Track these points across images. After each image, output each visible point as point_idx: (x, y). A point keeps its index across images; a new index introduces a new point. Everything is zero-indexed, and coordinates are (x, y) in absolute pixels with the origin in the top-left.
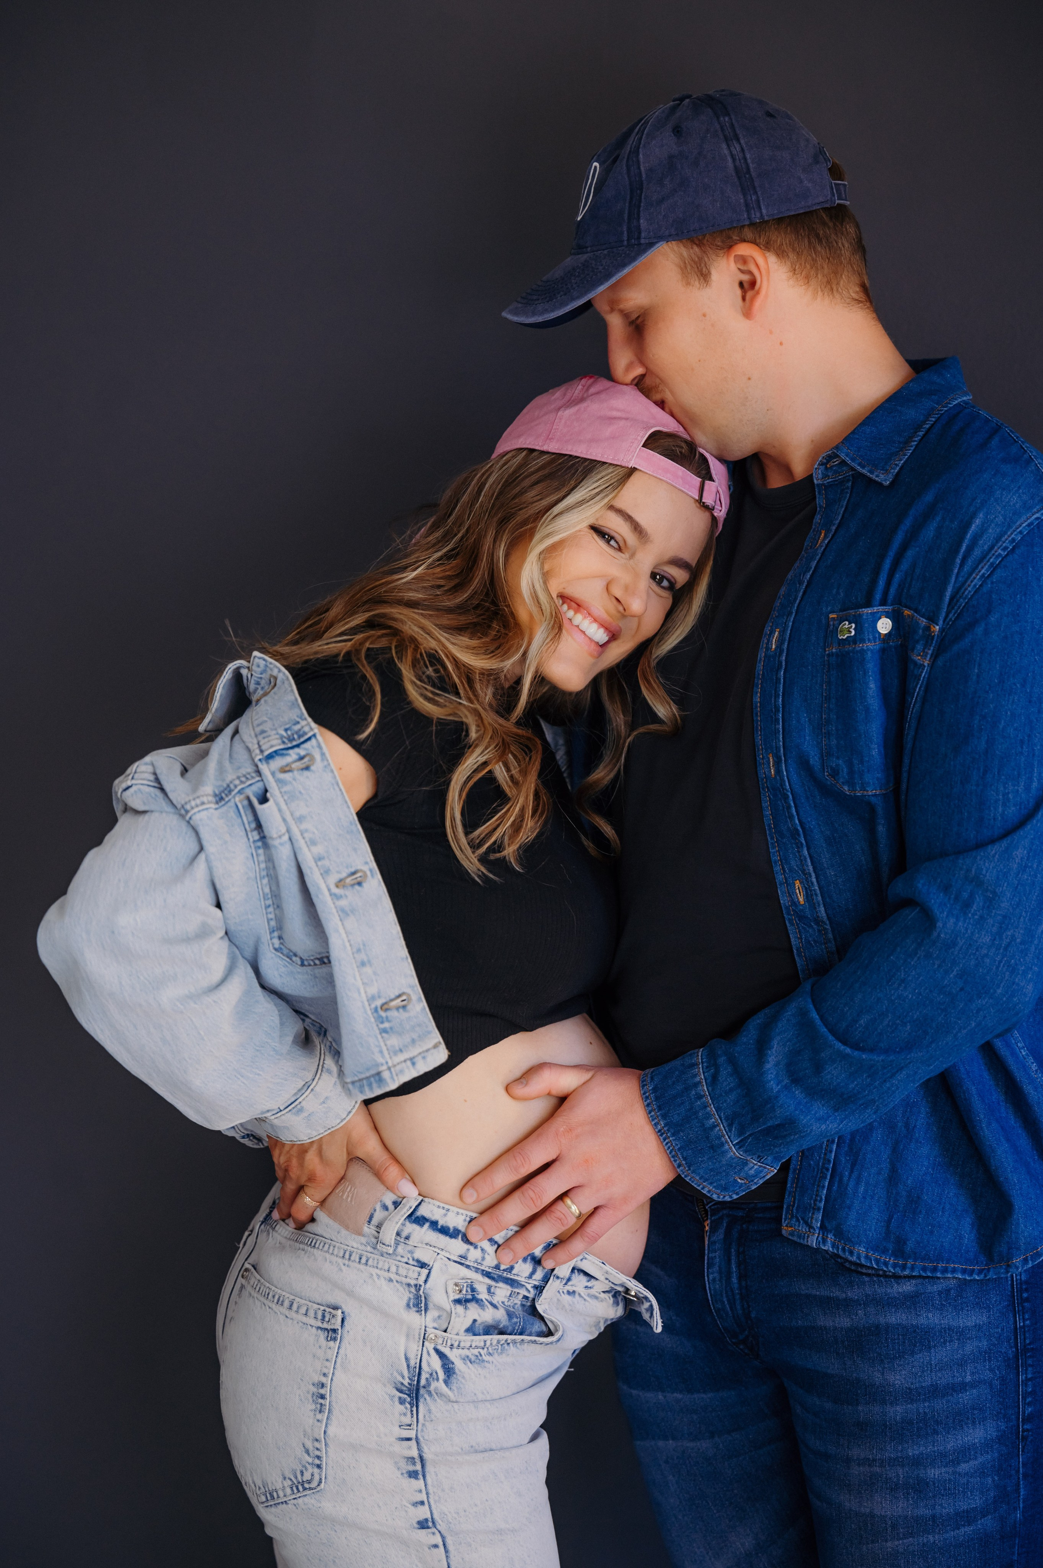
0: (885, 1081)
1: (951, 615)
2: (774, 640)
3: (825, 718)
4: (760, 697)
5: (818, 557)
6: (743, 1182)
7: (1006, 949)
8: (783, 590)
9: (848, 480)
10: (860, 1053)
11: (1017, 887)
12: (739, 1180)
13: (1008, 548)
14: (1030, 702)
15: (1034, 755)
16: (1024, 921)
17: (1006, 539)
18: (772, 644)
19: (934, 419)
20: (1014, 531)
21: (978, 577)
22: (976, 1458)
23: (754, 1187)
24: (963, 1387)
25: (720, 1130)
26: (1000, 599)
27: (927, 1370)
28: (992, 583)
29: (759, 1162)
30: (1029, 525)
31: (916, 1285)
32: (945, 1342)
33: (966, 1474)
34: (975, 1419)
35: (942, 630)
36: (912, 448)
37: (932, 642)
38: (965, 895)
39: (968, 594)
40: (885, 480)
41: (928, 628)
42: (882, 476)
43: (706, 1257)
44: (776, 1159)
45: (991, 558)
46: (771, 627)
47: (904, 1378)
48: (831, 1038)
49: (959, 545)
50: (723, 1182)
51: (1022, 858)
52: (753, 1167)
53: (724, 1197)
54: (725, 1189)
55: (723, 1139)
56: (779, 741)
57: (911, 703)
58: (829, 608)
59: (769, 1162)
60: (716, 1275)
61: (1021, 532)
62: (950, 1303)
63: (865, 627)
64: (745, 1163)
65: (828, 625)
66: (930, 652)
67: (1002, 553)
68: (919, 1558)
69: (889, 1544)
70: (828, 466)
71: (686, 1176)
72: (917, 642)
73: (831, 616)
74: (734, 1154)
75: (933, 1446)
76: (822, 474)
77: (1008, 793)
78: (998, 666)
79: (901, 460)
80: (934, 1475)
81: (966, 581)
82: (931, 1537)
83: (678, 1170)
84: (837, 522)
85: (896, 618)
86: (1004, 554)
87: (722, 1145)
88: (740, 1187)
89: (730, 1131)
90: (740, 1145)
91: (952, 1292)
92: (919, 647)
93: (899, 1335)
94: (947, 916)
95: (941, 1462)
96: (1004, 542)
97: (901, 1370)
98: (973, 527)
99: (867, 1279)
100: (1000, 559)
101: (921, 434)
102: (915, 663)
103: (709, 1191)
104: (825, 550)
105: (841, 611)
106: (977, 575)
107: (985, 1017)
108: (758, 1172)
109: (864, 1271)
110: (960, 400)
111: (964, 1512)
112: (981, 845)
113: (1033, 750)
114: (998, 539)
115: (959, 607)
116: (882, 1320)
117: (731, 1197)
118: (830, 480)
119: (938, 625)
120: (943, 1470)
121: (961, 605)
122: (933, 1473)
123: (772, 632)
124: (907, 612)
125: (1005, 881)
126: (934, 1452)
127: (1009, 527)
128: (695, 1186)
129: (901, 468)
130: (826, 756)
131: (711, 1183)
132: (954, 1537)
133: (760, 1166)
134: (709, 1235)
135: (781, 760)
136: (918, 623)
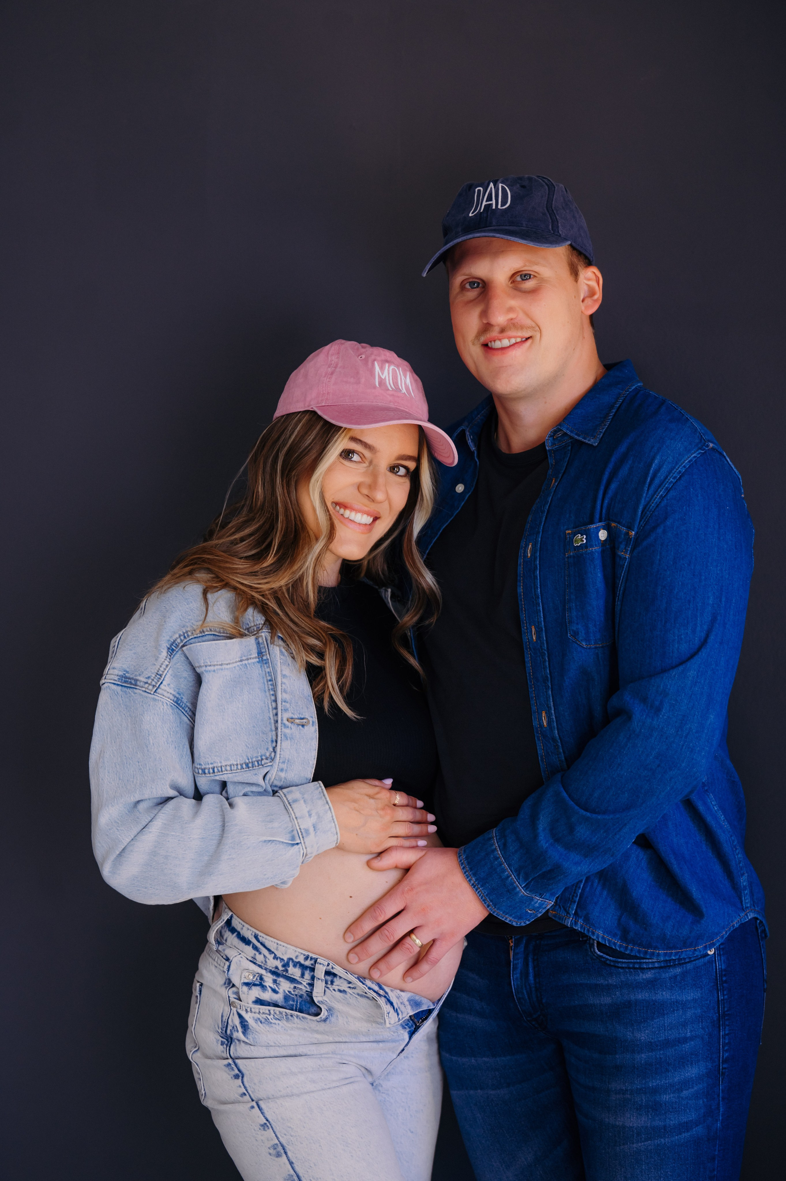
0: (615, 834)
1: (641, 523)
2: (529, 551)
3: (567, 599)
4: (523, 589)
5: (552, 494)
6: (532, 912)
7: (686, 737)
8: (530, 518)
9: (569, 445)
10: (596, 815)
11: (691, 696)
12: (529, 911)
13: (677, 477)
14: (694, 575)
15: (697, 609)
16: (697, 718)
17: (675, 472)
18: (528, 554)
19: (621, 401)
20: (680, 466)
21: (658, 497)
22: (693, 1087)
23: (539, 915)
24: (685, 1040)
25: (512, 878)
26: (673, 510)
27: (662, 1029)
28: (667, 500)
29: (541, 898)
30: (689, 462)
31: (655, 974)
32: (674, 1011)
33: (687, 1098)
34: (692, 1061)
35: (636, 534)
36: (609, 421)
37: (630, 543)
38: (657, 703)
39: (652, 508)
40: (595, 443)
41: (627, 534)
42: (592, 440)
43: (512, 964)
44: (553, 894)
45: (666, 484)
46: (525, 542)
47: (647, 1036)
48: (577, 808)
49: (646, 479)
50: (519, 914)
51: (693, 677)
52: (537, 901)
53: (521, 923)
54: (520, 918)
55: (515, 885)
56: (541, 618)
57: (619, 584)
58: (565, 527)
59: (547, 897)
60: (518, 975)
61: (684, 467)
62: (677, 985)
63: (592, 536)
64: (532, 899)
65: (566, 538)
66: (629, 549)
67: (673, 481)
68: (654, 1154)
69: (635, 1145)
70: (555, 437)
71: (493, 912)
72: (621, 543)
73: (567, 532)
74: (523, 893)
75: (666, 1079)
76: (551, 442)
77: (681, 635)
78: (672, 553)
79: (603, 429)
81: (650, 501)
82: (662, 1140)
83: (488, 909)
84: (562, 471)
85: (608, 528)
87: (515, 888)
88: (530, 916)
89: (519, 878)
90: (526, 888)
91: (678, 977)
92: (622, 546)
93: (643, 1007)
94: (646, 718)
95: (671, 1090)
96: (674, 474)
97: (645, 1030)
98: (654, 465)
99: (622, 971)
100: (672, 484)
101: (614, 411)
102: (620, 557)
103: (510, 921)
104: (556, 489)
105: (574, 528)
108: (541, 905)
109: (620, 965)
110: (636, 385)
111: (684, 1123)
112: (664, 671)
113: (697, 606)
114: (670, 472)
115: (647, 517)
116: (632, 997)
117: (525, 923)
118: (557, 447)
119: (633, 531)
120: (672, 1095)
121: (648, 516)
122: (665, 1098)
123: (527, 546)
124: (613, 524)
125: (683, 693)
126: (666, 1083)
127: (677, 463)
128: (501, 918)
129: (604, 434)
130: (569, 623)
131: (511, 915)
132: (678, 1140)
133: (542, 901)
134: (513, 950)
135: (542, 630)
136: (621, 530)
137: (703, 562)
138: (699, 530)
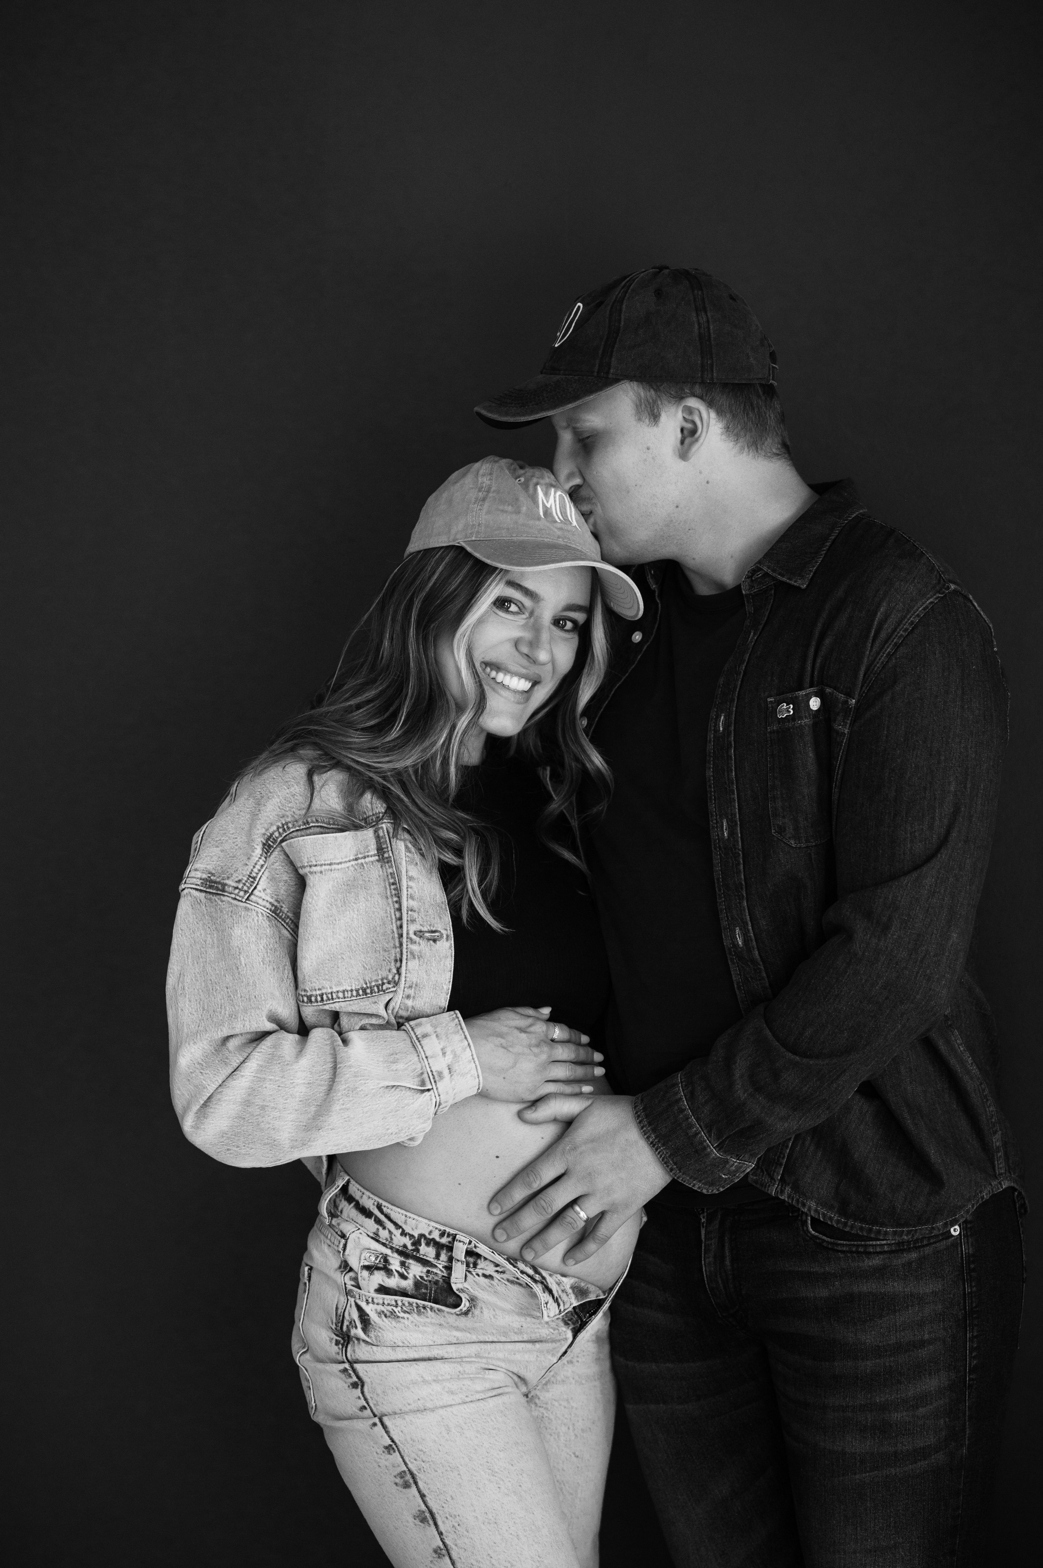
0: (832, 1083)
1: (864, 688)
2: (721, 724)
3: (770, 785)
4: (713, 772)
5: (749, 651)
6: (726, 1177)
7: (921, 962)
8: (721, 681)
9: (771, 589)
10: (808, 1060)
11: (928, 909)
12: (723, 1176)
13: (908, 629)
14: (931, 755)
15: (935, 799)
16: (936, 937)
17: (906, 622)
18: (719, 727)
19: (837, 532)
20: (912, 615)
21: (885, 655)
22: (931, 1404)
23: (736, 1181)
24: (922, 1344)
25: (702, 1136)
26: (903, 672)
27: (893, 1330)
28: (896, 659)
29: (738, 1159)
30: (924, 609)
31: (884, 1259)
32: (907, 1307)
33: (923, 1417)
34: (931, 1370)
35: (857, 703)
36: (822, 556)
37: (850, 713)
38: (885, 919)
39: (877, 669)
40: (803, 584)
41: (847, 702)
42: (800, 581)
43: (703, 1245)
44: (753, 1155)
45: (894, 638)
46: (716, 712)
47: (874, 1338)
48: (783, 1050)
49: (869, 632)
50: (710, 1179)
51: (930, 885)
52: (734, 1164)
53: (712, 1191)
54: (712, 1184)
55: (705, 1144)
56: (735, 808)
57: (836, 766)
58: (767, 694)
59: (747, 1159)
60: (711, 1259)
61: (918, 615)
62: (911, 1274)
63: (801, 706)
64: (726, 1162)
65: (767, 708)
66: (849, 722)
68: (882, 1488)
69: (857, 1477)
70: (753, 579)
71: (678, 1178)
72: (839, 714)
73: (769, 700)
74: (716, 1155)
75: (897, 1393)
76: (749, 585)
77: (915, 831)
78: (903, 727)
79: (814, 567)
80: (897, 1418)
81: (875, 660)
82: (893, 1470)
83: (671, 1174)
84: (763, 622)
85: (820, 694)
86: (905, 634)
87: (705, 1148)
88: (724, 1182)
89: (710, 1136)
90: (719, 1148)
91: (913, 1264)
92: (840, 718)
93: (869, 1301)
94: (870, 938)
95: (903, 1407)
96: (905, 625)
97: (871, 1331)
98: (879, 614)
99: (842, 1255)
100: (902, 639)
101: (828, 544)
102: (837, 732)
103: (699, 1188)
104: (754, 644)
105: (777, 695)
106: (884, 653)
107: (908, 1019)
108: (738, 1169)
109: (839, 1248)
110: (857, 513)
111: (920, 1448)
112: (894, 877)
114: (899, 623)
115: (870, 681)
116: (855, 1289)
117: (718, 1190)
118: (756, 590)
119: (854, 699)
120: (905, 1414)
121: (872, 679)
122: (896, 1416)
123: (718, 717)
124: (828, 690)
125: (918, 906)
126: (898, 1398)
127: (908, 611)
128: (687, 1185)
129: (815, 573)
130: (773, 817)
131: (700, 1181)
132: (912, 1470)
133: (739, 1163)
134: (706, 1226)
135: (736, 824)
136: (837, 698)
137: (942, 738)
138: (936, 697)
